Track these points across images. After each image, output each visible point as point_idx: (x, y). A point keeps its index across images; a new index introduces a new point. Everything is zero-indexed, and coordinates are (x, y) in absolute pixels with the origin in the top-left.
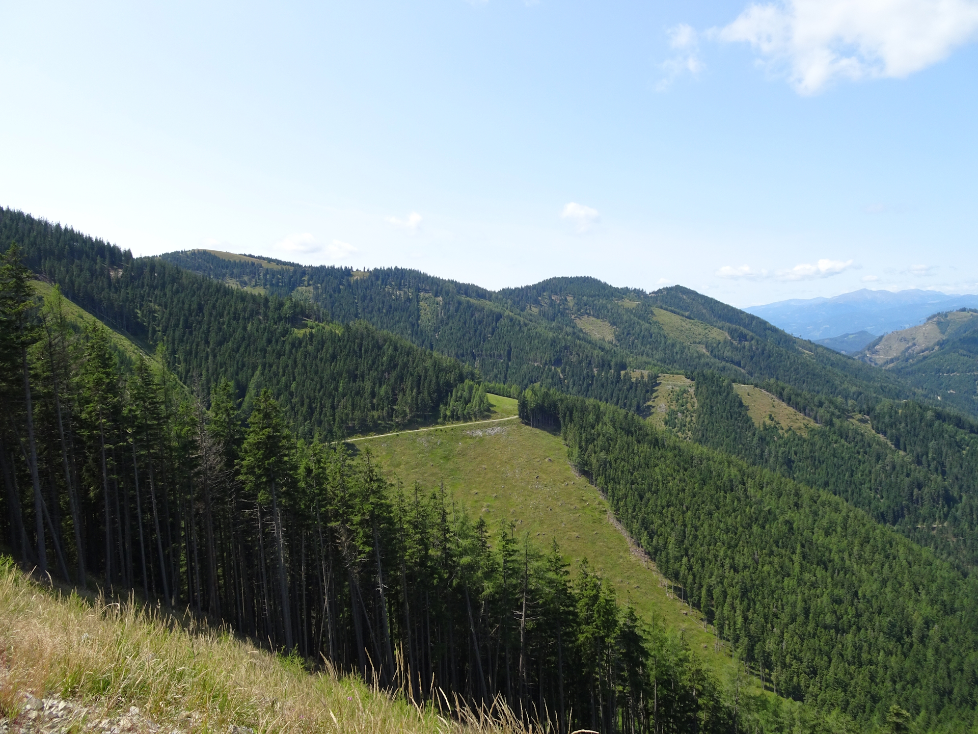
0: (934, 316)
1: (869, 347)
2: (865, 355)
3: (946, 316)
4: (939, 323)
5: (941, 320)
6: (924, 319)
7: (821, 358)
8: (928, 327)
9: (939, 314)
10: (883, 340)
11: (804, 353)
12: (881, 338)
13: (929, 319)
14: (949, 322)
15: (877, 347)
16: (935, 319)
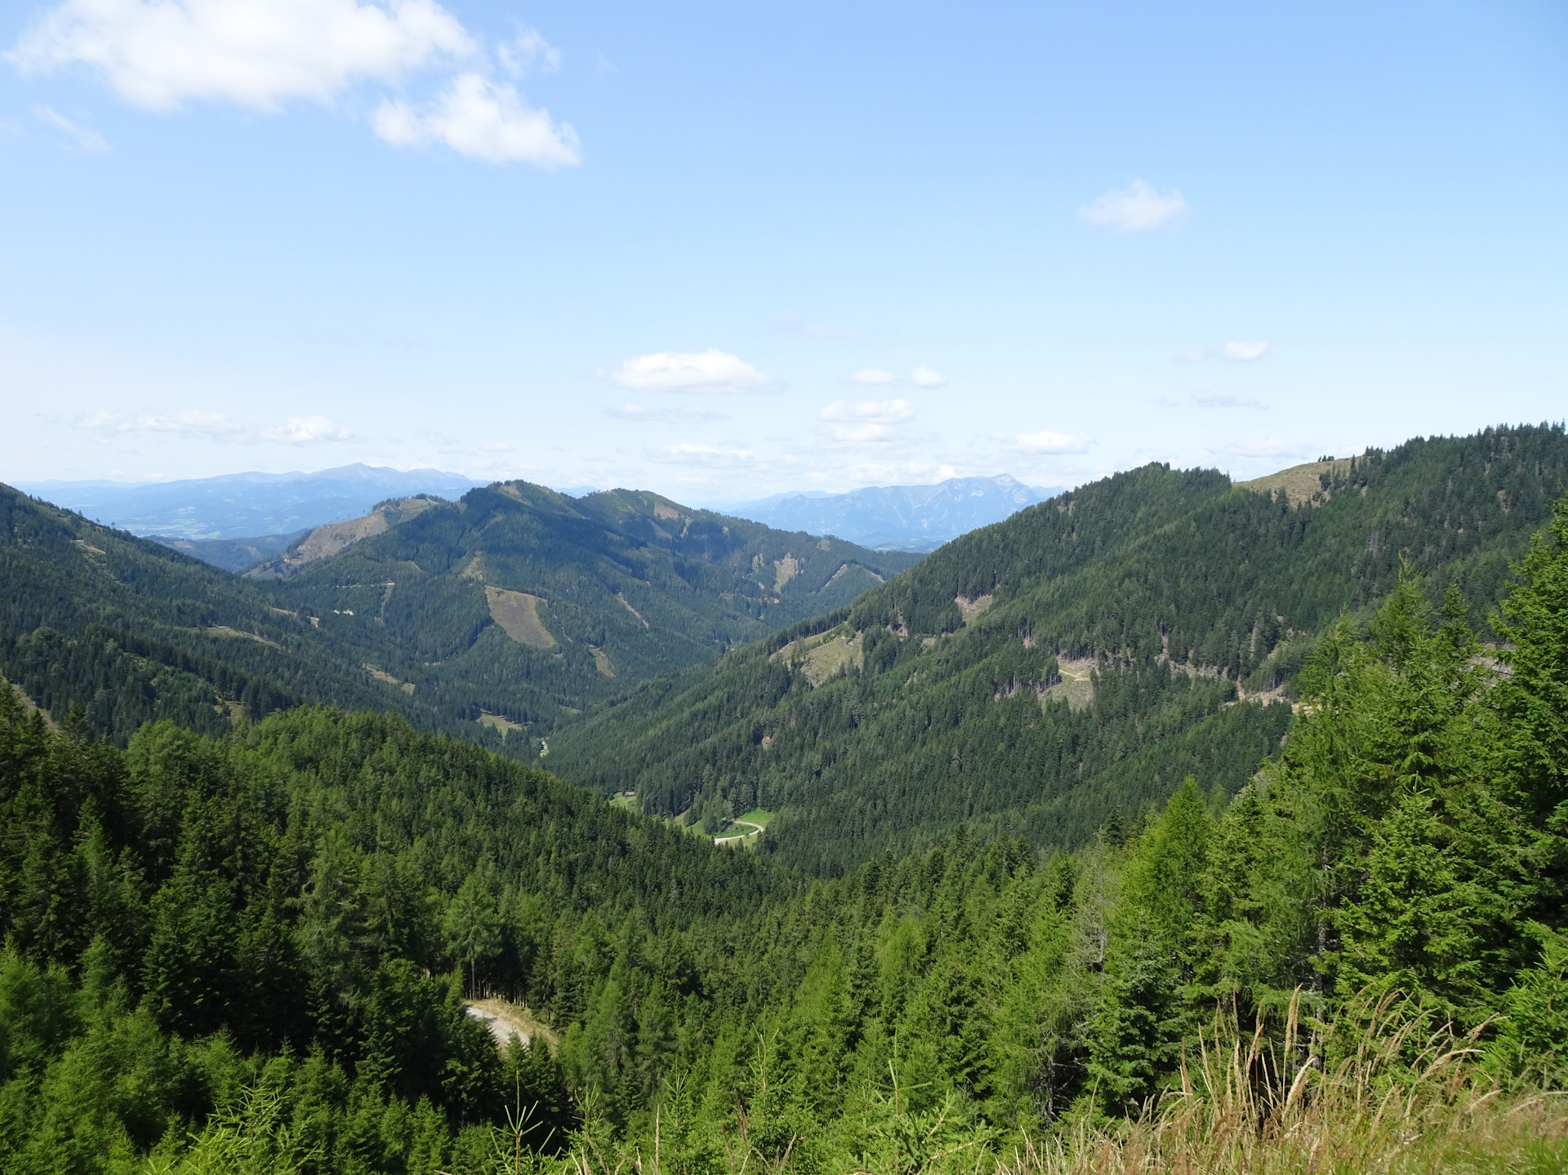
0: (382, 504)
1: (289, 547)
2: (282, 561)
3: (397, 504)
4: (387, 514)
5: (389, 508)
6: (369, 510)
7: (116, 562)
8: (373, 519)
9: (389, 500)
10: (311, 538)
11: (86, 552)
12: (308, 533)
13: (375, 508)
14: (401, 513)
15: (300, 548)
16: (383, 508)
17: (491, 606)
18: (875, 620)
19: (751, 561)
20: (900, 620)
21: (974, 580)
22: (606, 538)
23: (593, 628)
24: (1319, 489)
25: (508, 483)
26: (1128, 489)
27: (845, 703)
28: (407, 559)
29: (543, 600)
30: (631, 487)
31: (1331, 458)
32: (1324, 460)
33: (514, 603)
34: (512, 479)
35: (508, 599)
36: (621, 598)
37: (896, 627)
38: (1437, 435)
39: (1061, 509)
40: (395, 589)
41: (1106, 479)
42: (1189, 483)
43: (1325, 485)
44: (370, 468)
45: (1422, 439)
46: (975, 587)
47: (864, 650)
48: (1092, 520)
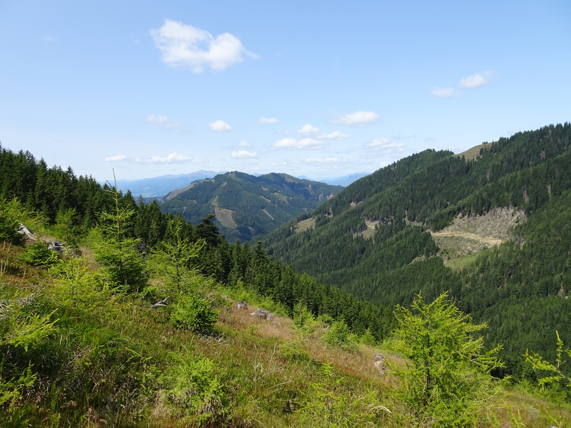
9: (196, 181)
13: (192, 183)
16: (194, 183)
17: (216, 214)
18: (322, 212)
19: (318, 197)
20: (330, 211)
21: (358, 195)
22: (262, 190)
23: (251, 221)
24: (479, 155)
25: (232, 172)
26: (416, 159)
27: (299, 240)
28: (193, 199)
29: (234, 212)
30: (277, 172)
31: (487, 143)
32: (484, 143)
33: (224, 213)
34: (233, 171)
35: (222, 212)
36: (265, 211)
37: (329, 214)
38: (527, 131)
39: (392, 168)
40: (186, 209)
41: (409, 156)
42: (437, 156)
43: (481, 153)
44: (206, 171)
45: (521, 132)
46: (357, 199)
47: (316, 222)
48: (401, 172)
